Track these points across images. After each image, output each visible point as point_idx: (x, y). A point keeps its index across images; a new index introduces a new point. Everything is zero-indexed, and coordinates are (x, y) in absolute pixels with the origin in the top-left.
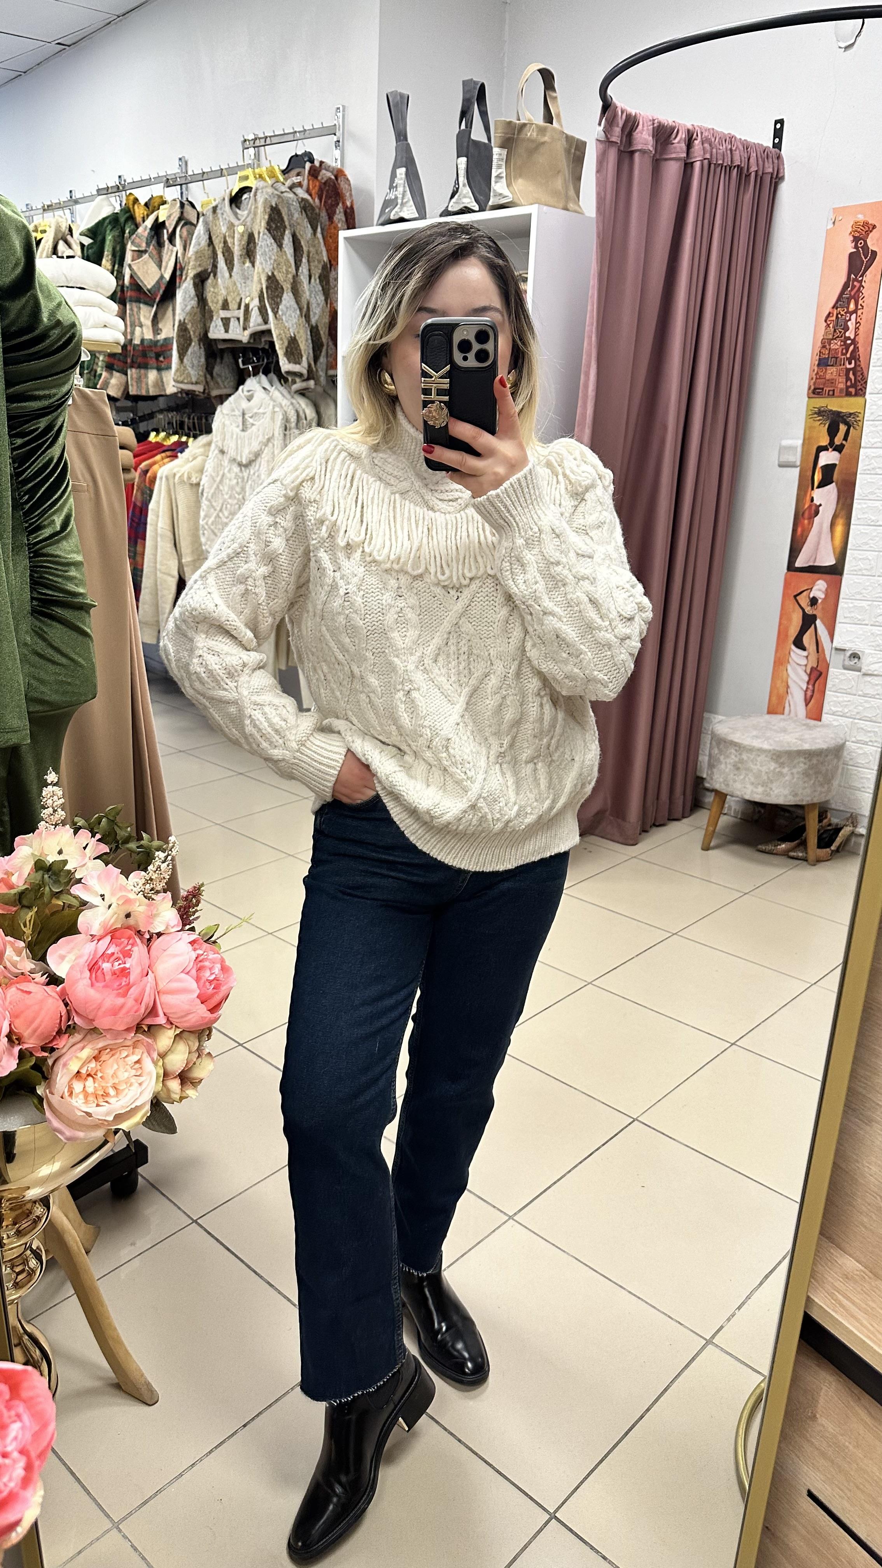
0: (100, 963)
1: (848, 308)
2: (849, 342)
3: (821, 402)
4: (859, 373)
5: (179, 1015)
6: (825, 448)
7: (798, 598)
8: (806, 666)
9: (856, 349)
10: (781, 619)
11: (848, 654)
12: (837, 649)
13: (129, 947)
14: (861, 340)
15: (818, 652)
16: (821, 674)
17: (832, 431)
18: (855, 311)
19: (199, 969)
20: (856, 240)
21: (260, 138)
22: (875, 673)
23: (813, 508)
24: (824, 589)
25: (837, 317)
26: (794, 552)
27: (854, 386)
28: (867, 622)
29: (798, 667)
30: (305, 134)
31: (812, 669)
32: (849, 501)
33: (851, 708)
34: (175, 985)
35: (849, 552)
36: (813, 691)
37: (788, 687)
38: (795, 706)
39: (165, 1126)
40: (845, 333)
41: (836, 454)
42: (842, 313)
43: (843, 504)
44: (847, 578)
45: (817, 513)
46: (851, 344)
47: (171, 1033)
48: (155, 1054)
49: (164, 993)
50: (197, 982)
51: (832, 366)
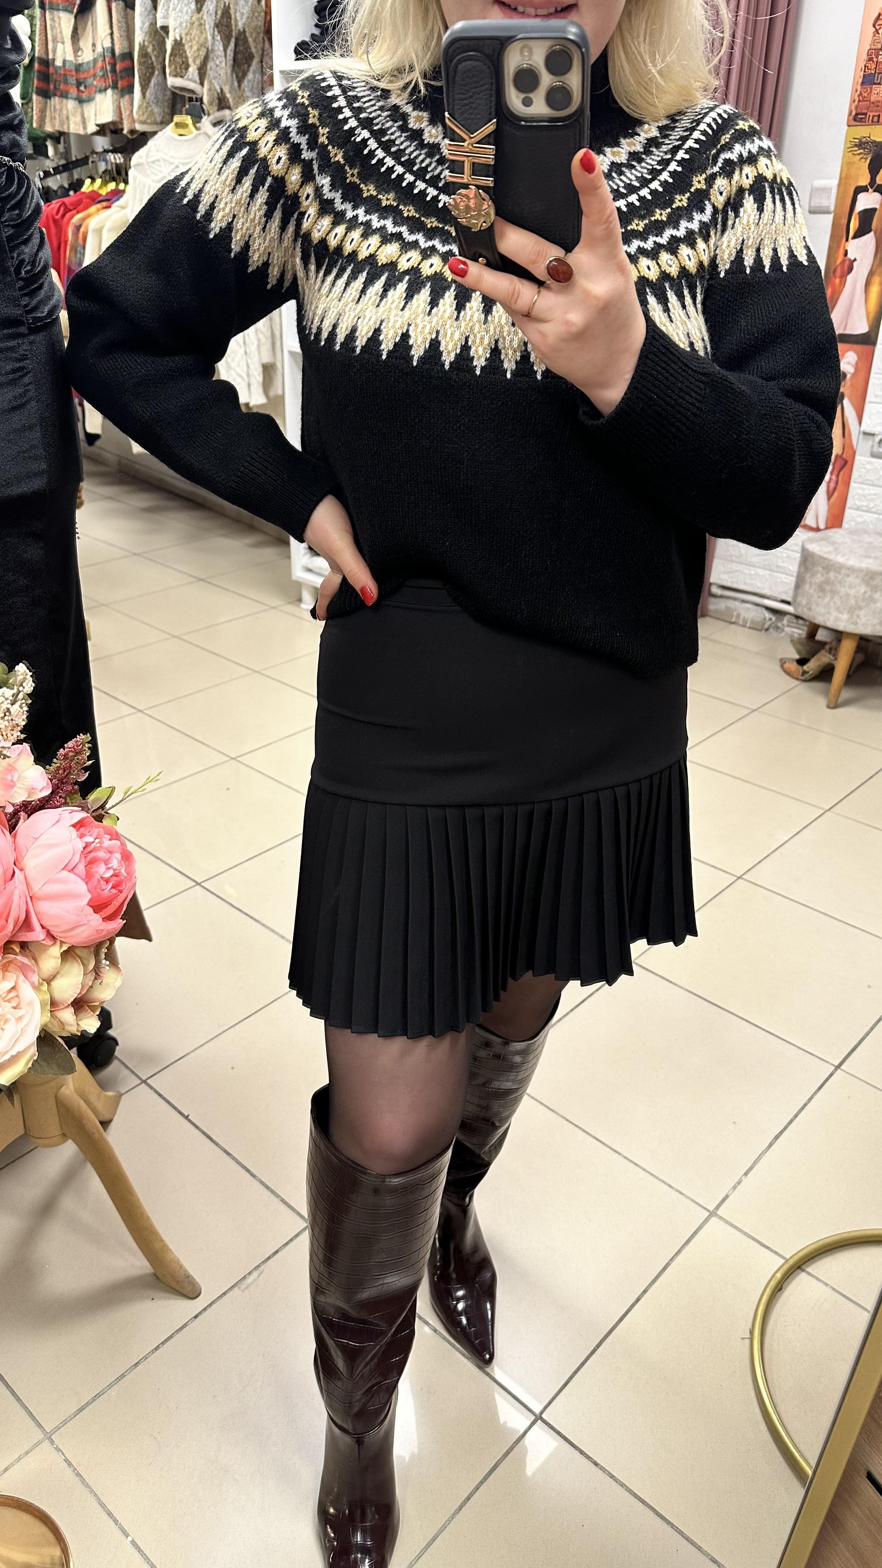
5: (63, 929)
6: (864, 190)
15: (844, 436)
17: (875, 168)
19: (92, 863)
23: (849, 264)
24: (854, 363)
34: (54, 888)
36: (837, 483)
41: (877, 196)
45: (852, 270)
47: (56, 951)
48: (35, 979)
49: (39, 899)
50: (86, 883)
51: (879, 84)
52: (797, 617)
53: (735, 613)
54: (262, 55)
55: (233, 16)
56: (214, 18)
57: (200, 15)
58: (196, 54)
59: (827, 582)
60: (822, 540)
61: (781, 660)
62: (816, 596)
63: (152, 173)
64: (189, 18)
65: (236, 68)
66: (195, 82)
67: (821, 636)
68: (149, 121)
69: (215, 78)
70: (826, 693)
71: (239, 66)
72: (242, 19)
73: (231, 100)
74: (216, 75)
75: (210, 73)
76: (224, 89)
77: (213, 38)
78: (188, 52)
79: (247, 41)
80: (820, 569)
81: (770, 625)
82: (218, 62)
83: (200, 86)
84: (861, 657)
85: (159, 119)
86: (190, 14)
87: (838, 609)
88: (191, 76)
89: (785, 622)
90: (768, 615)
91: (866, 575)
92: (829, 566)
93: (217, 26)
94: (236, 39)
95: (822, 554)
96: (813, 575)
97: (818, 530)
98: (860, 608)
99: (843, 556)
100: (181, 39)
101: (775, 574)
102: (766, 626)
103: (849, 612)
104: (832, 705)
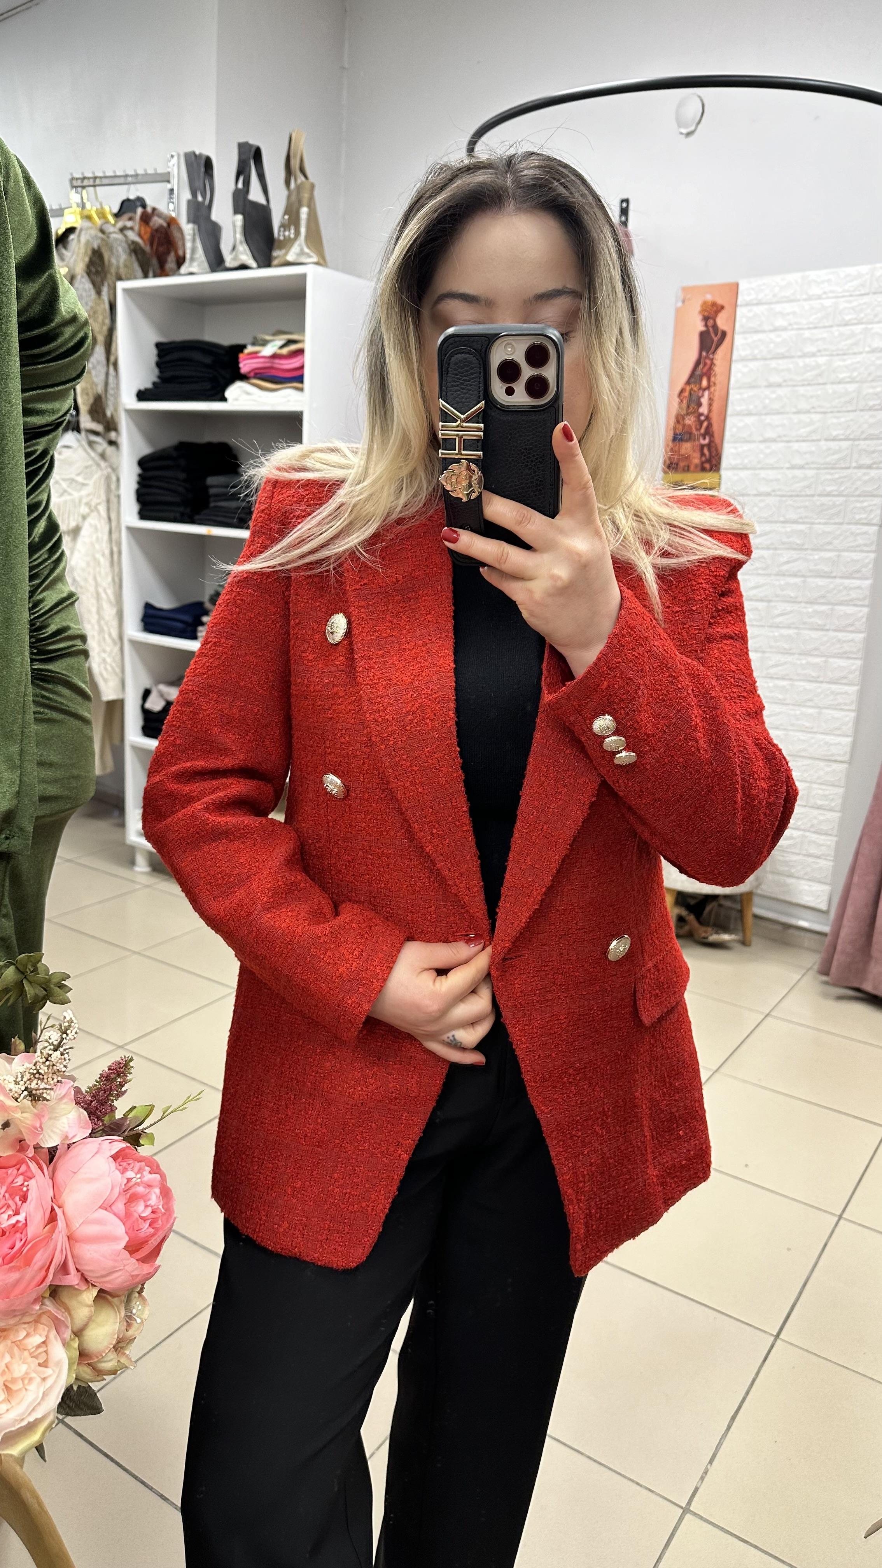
1: (700, 385)
2: (702, 418)
4: (713, 450)
9: (710, 425)
14: (714, 416)
18: (708, 389)
19: (129, 1200)
20: (706, 319)
21: (89, 178)
25: (690, 393)
27: (709, 461)
30: (137, 179)
34: (93, 1229)
40: (698, 409)
42: (695, 389)
46: (704, 421)
47: (88, 1296)
49: (75, 1242)
50: (124, 1224)
51: (687, 441)
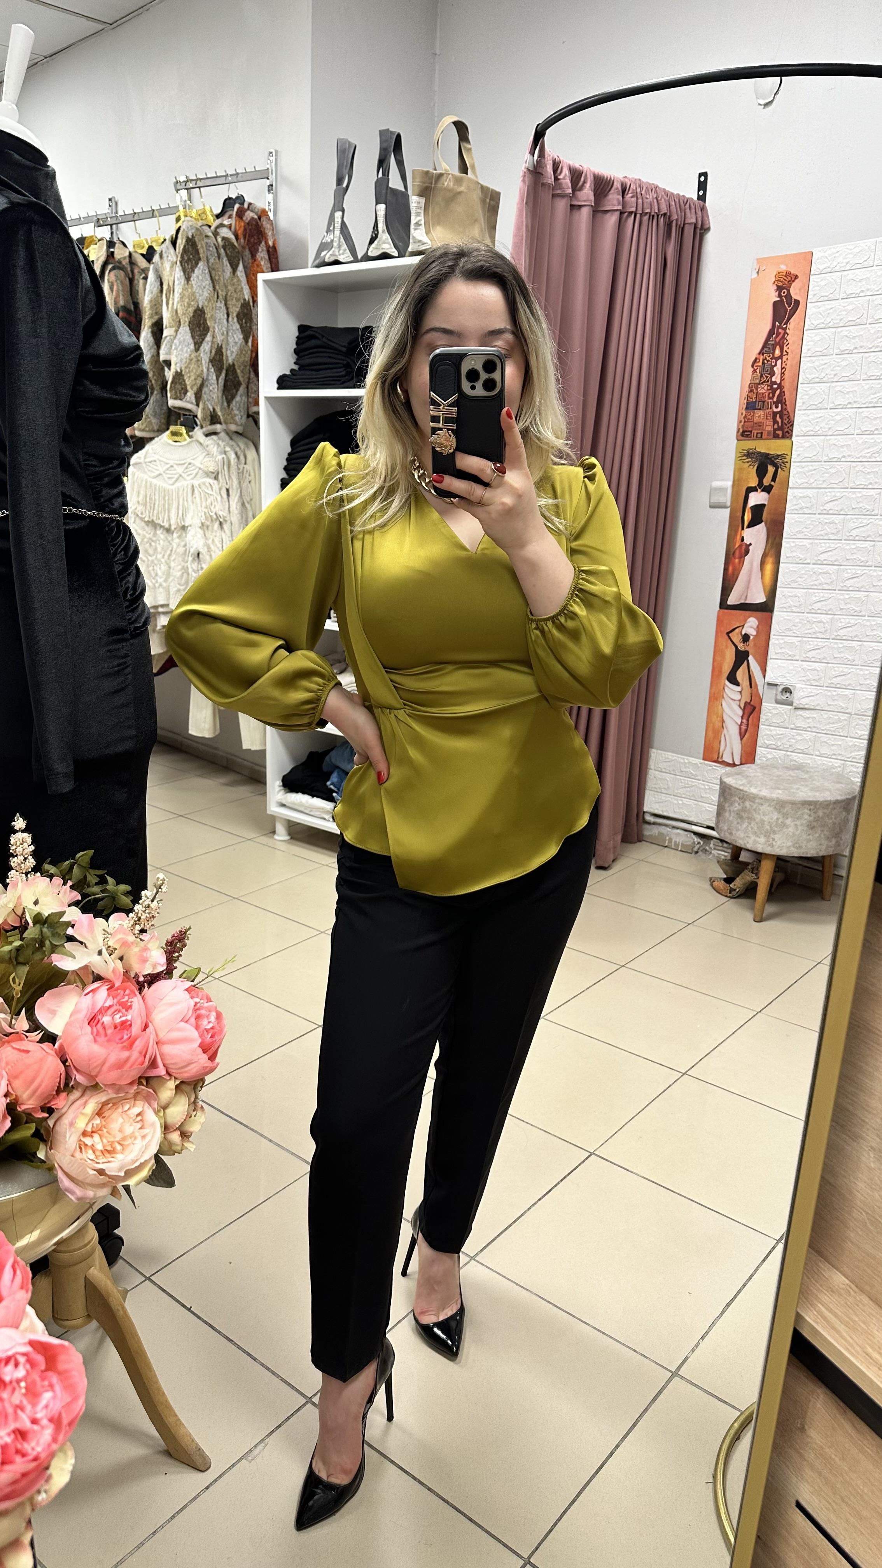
0: (100, 1017)
1: (773, 354)
2: (775, 386)
3: (750, 445)
4: (785, 417)
5: (180, 1065)
6: (754, 489)
7: (730, 635)
8: (740, 700)
9: (782, 393)
10: (714, 655)
11: (780, 688)
12: (769, 684)
13: (126, 998)
14: (787, 385)
15: (751, 687)
16: (754, 708)
17: (761, 473)
18: (781, 357)
19: (198, 1017)
20: (779, 289)
21: (191, 180)
22: (806, 706)
23: (744, 547)
24: (755, 626)
25: (763, 363)
26: (726, 589)
27: (781, 428)
28: (797, 658)
29: (731, 702)
30: (238, 178)
31: (746, 703)
32: (777, 540)
33: (784, 741)
34: (175, 1035)
35: (778, 590)
36: (748, 725)
37: (723, 721)
38: (730, 737)
39: (164, 1181)
40: (771, 378)
41: (765, 494)
42: (768, 359)
43: (772, 544)
44: (777, 615)
45: (747, 552)
46: (777, 389)
47: (172, 1084)
48: (156, 1106)
49: (163, 1043)
50: (197, 1031)
51: (760, 409)
52: (722, 841)
53: (667, 838)
54: (248, 383)
55: (224, 354)
56: (209, 355)
57: (198, 354)
58: (194, 383)
59: (744, 810)
60: (737, 774)
61: (711, 879)
62: (735, 823)
63: (149, 471)
64: (188, 356)
65: (226, 392)
66: (192, 403)
67: (744, 857)
68: (147, 429)
69: (208, 400)
70: (752, 908)
71: (229, 391)
72: (231, 355)
73: (221, 417)
74: (209, 398)
75: (205, 397)
76: (216, 408)
77: (208, 370)
78: (187, 381)
79: (236, 372)
80: (737, 799)
81: (699, 849)
82: (211, 388)
83: (196, 407)
84: (780, 877)
85: (156, 428)
86: (189, 353)
87: (755, 833)
88: (188, 399)
89: (711, 845)
90: (696, 839)
91: (777, 804)
92: (744, 797)
93: (211, 361)
94: (227, 371)
95: (737, 787)
96: (732, 805)
97: (734, 765)
98: (775, 832)
99: (756, 788)
100: (181, 371)
101: (700, 803)
102: (695, 849)
103: (765, 836)
104: (758, 919)
